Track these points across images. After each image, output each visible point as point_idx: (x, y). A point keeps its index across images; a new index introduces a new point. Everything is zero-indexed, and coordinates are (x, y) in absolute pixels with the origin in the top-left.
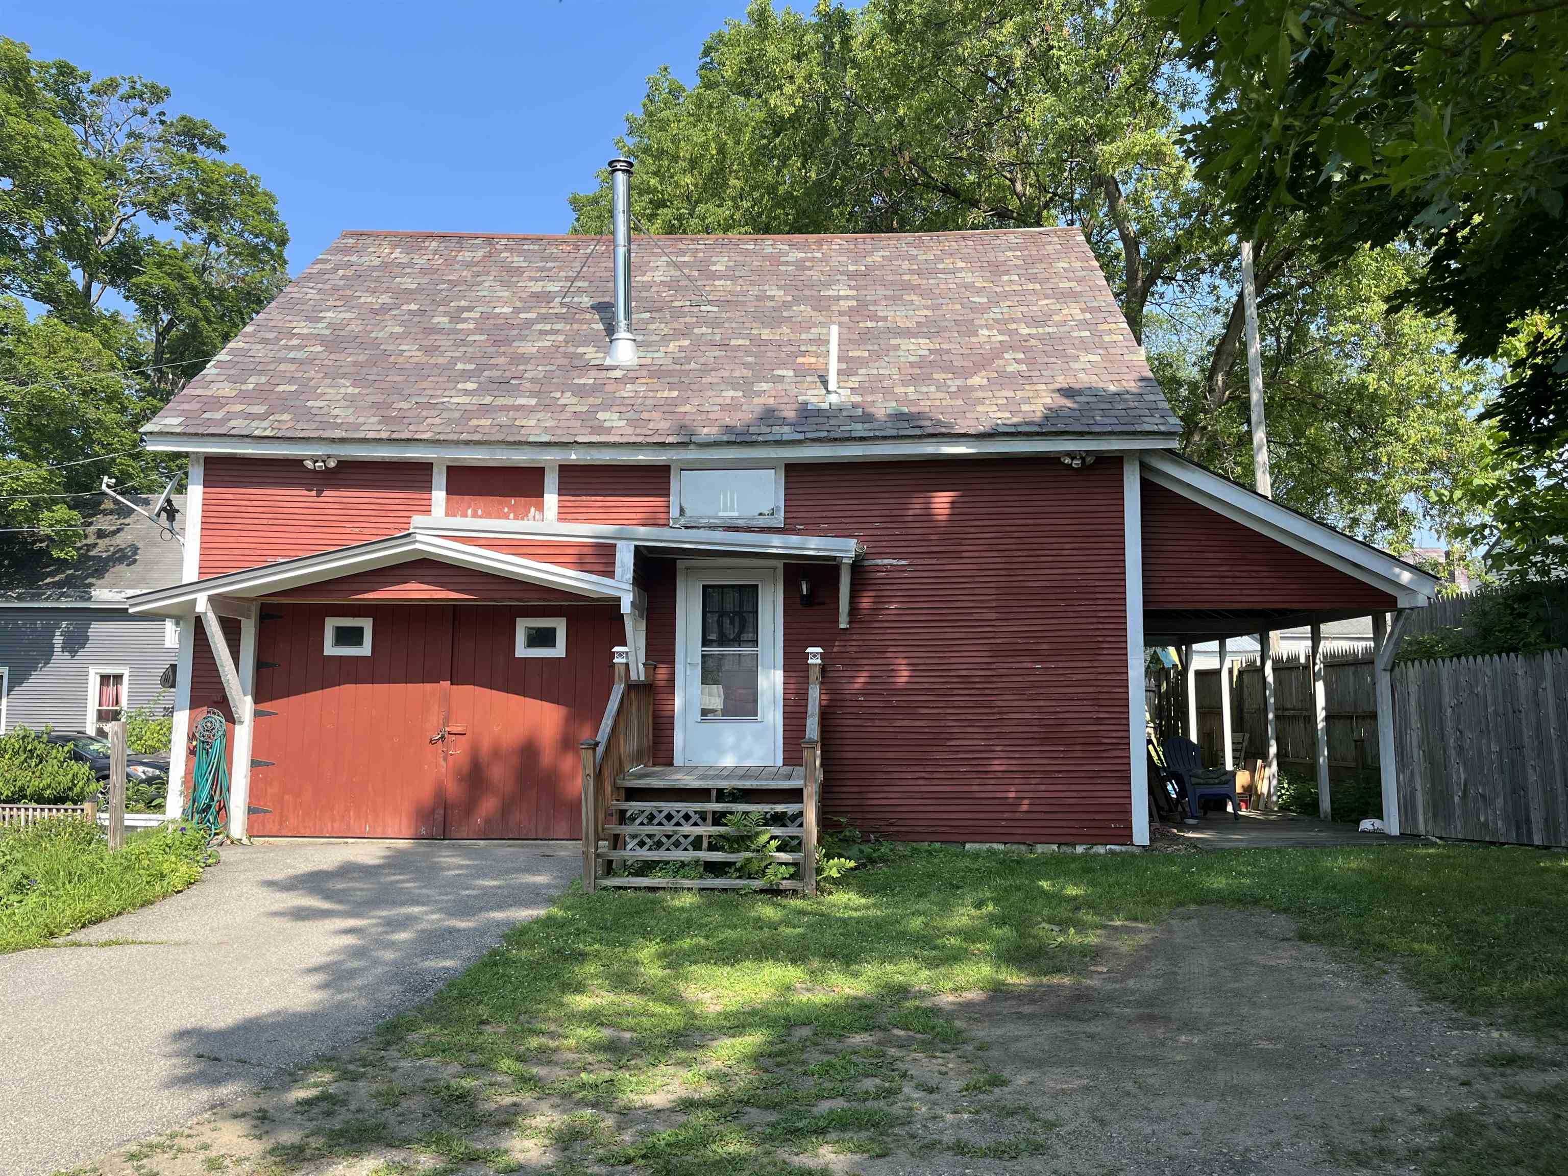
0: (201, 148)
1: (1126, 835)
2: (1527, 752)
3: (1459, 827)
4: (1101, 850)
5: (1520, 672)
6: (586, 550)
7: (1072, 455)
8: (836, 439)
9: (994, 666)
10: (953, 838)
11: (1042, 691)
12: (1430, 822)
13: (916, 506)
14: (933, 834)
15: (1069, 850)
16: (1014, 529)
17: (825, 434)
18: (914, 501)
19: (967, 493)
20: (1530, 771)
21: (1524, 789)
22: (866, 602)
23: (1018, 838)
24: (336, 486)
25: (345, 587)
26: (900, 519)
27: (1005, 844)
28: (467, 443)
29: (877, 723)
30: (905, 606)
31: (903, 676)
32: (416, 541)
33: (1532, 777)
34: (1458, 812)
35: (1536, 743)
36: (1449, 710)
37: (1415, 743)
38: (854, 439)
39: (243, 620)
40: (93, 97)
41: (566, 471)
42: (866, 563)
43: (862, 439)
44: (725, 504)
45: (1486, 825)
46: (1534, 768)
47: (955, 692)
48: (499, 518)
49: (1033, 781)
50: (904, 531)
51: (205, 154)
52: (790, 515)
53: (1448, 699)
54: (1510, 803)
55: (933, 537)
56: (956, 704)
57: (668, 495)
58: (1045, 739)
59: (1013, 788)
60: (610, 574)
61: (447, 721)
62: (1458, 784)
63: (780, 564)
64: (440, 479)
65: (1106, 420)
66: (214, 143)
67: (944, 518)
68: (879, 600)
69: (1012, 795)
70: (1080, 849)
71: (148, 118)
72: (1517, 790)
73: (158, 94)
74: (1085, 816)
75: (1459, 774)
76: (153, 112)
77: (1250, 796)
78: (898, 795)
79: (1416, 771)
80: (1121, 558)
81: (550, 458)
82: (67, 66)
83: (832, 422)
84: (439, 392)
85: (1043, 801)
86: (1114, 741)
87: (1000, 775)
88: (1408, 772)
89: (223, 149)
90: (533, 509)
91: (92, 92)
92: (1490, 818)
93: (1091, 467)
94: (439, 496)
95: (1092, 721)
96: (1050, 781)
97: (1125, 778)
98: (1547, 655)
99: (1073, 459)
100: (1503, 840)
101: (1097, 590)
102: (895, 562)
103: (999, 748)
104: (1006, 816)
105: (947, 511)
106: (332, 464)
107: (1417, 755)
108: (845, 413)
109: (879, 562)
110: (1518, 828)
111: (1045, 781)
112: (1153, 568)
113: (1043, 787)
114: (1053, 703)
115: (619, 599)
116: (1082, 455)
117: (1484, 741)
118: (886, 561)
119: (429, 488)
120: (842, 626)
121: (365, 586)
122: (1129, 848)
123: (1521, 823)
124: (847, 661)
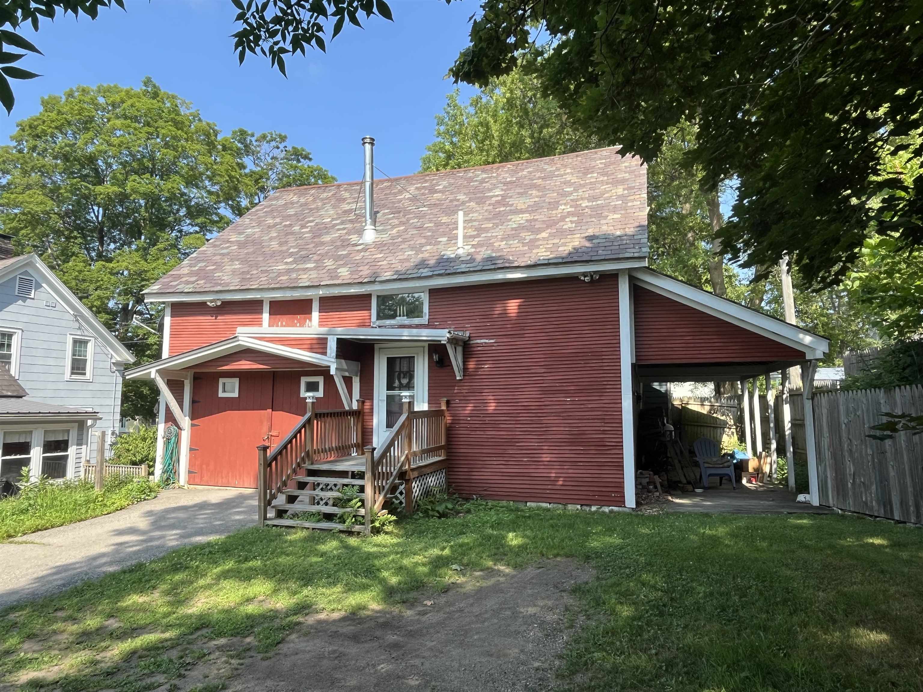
0: (302, 160)
1: (621, 502)
2: (888, 455)
3: (851, 503)
4: (606, 509)
5: (882, 401)
6: (314, 342)
7: (585, 274)
8: (449, 274)
9: (542, 400)
10: (519, 499)
11: (571, 414)
12: (835, 499)
13: (498, 310)
14: (508, 497)
15: (588, 509)
16: (553, 319)
17: (443, 271)
18: (498, 306)
19: (527, 300)
20: (891, 469)
21: (887, 480)
22: (472, 365)
23: (558, 501)
24: (222, 314)
25: (214, 364)
26: (490, 316)
27: (550, 503)
28: (273, 289)
29: (478, 433)
30: (494, 366)
31: (492, 407)
32: (238, 340)
33: (892, 473)
34: (850, 493)
35: (893, 450)
36: (844, 426)
37: (826, 447)
38: (459, 273)
39: (185, 381)
40: (257, 143)
41: (323, 300)
42: (472, 342)
43: (463, 273)
44: (400, 313)
45: (866, 503)
46: (893, 467)
47: (521, 415)
48: (293, 326)
49: (565, 467)
50: (492, 323)
51: (304, 163)
52: (431, 317)
53: (843, 419)
54: (879, 490)
55: (508, 326)
56: (521, 422)
57: (370, 310)
58: (572, 443)
59: (553, 471)
60: (325, 353)
61: (270, 429)
62: (850, 475)
63: (426, 345)
64: (266, 308)
65: (605, 253)
66: (306, 157)
67: (514, 315)
68: (479, 363)
69: (553, 475)
70: (594, 508)
71: (280, 150)
72: (883, 481)
73: (283, 139)
74: (596, 489)
75: (850, 468)
76: (281, 146)
77: (758, 474)
78: (489, 474)
79: (827, 464)
80: (618, 334)
81: (315, 294)
82: (243, 131)
83: (452, 264)
84: (274, 264)
85: (572, 479)
86: (613, 444)
87: (546, 463)
88: (823, 465)
89: (310, 159)
90: (308, 321)
91: (256, 141)
92: (869, 499)
93: (598, 281)
94: (266, 316)
95: (600, 432)
96: (575, 467)
97: (620, 467)
98: (897, 389)
99: (585, 277)
100: (876, 515)
101: (604, 353)
102: (487, 341)
103: (546, 448)
104: (549, 487)
105: (516, 311)
106: (219, 303)
107: (827, 454)
108: (461, 259)
109: (479, 341)
110: (885, 507)
111: (573, 467)
112: (641, 339)
113: (571, 471)
114: (577, 421)
115: (329, 367)
116: (591, 274)
117: (863, 447)
118: (482, 341)
119: (261, 312)
120: (458, 378)
121: (225, 363)
122: (624, 509)
123: (887, 503)
124: (462, 398)
